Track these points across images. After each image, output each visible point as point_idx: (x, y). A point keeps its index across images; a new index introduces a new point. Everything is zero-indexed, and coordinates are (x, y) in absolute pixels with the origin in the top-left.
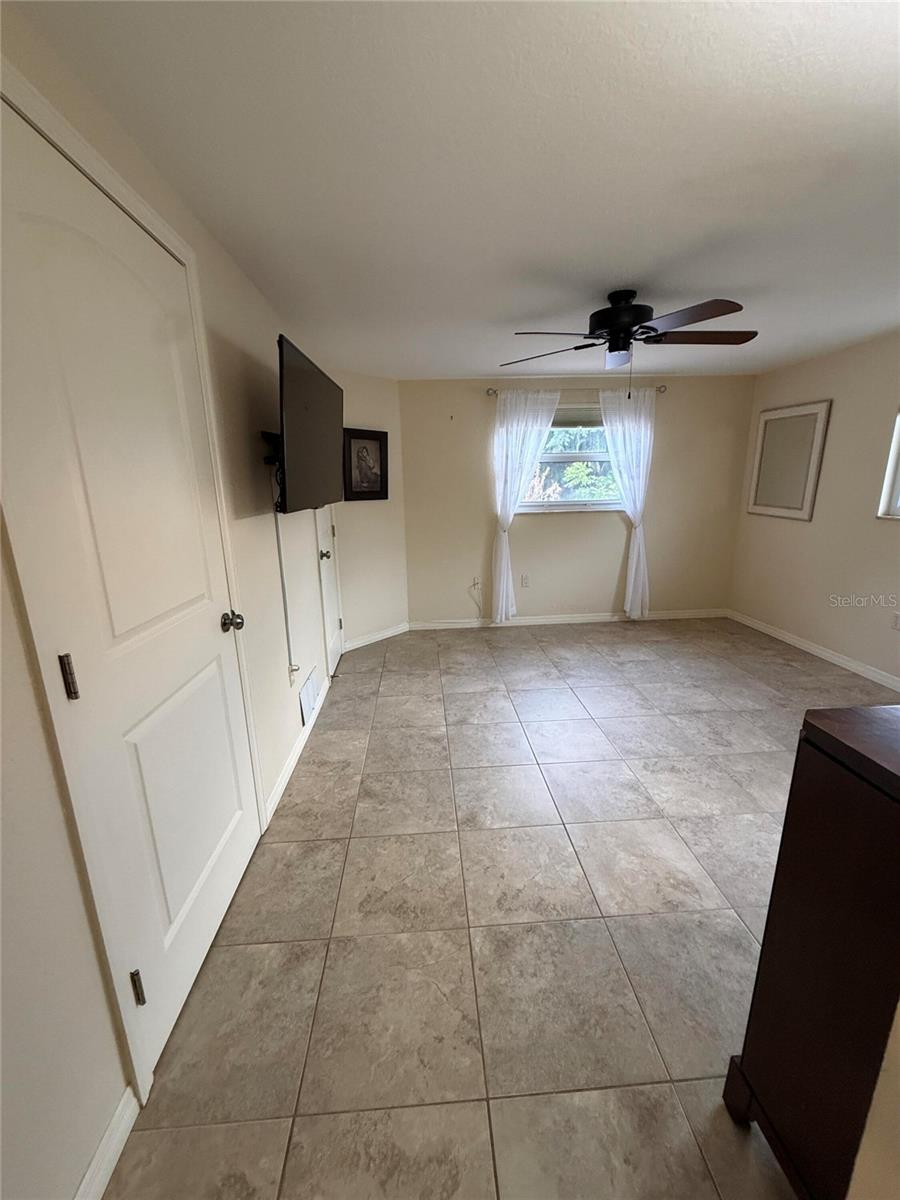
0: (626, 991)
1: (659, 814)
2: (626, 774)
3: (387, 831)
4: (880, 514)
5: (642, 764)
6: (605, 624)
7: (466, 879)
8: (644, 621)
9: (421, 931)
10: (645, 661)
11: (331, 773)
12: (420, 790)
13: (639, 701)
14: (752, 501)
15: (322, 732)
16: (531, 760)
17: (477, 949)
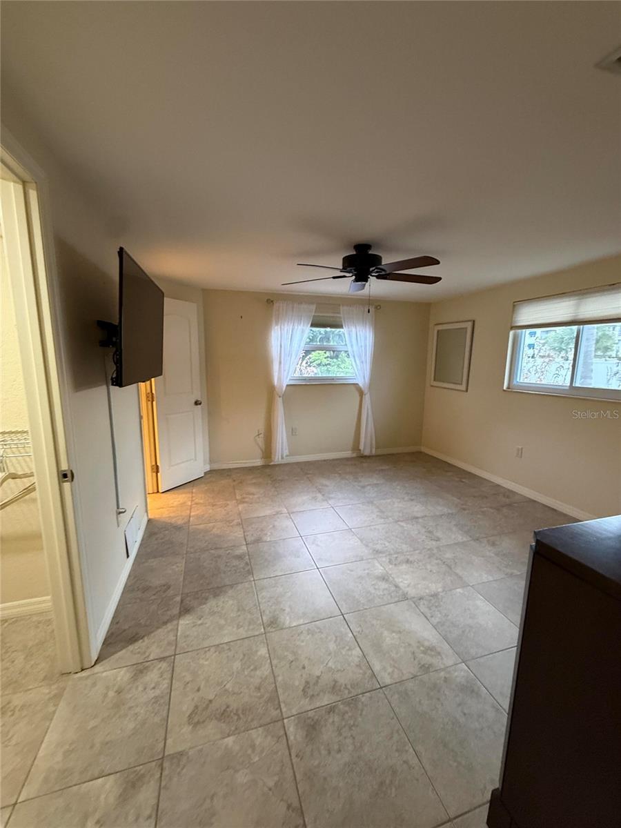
0: (407, 748)
1: (405, 597)
2: (379, 570)
3: (206, 644)
4: (505, 388)
5: (388, 560)
6: (347, 459)
7: (276, 675)
8: (373, 456)
9: (244, 731)
10: (378, 484)
11: (153, 597)
12: (231, 602)
13: (378, 513)
14: (433, 378)
15: (143, 560)
16: (313, 565)
17: (292, 738)
